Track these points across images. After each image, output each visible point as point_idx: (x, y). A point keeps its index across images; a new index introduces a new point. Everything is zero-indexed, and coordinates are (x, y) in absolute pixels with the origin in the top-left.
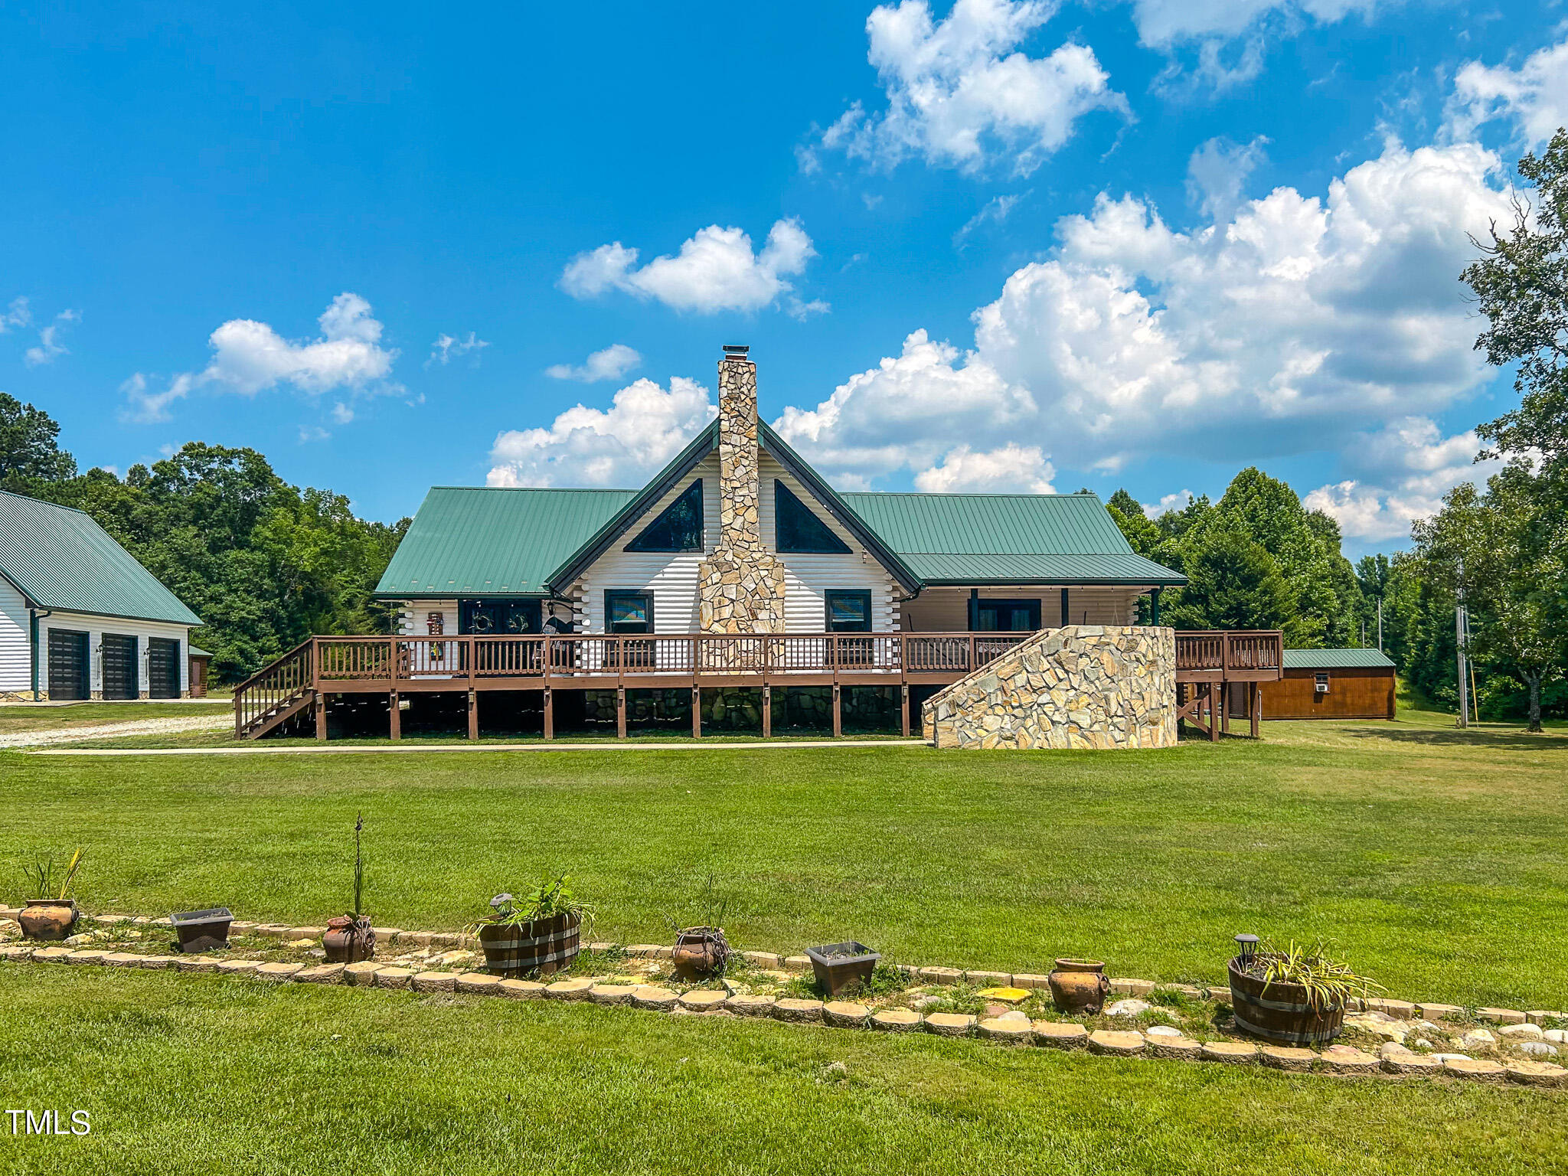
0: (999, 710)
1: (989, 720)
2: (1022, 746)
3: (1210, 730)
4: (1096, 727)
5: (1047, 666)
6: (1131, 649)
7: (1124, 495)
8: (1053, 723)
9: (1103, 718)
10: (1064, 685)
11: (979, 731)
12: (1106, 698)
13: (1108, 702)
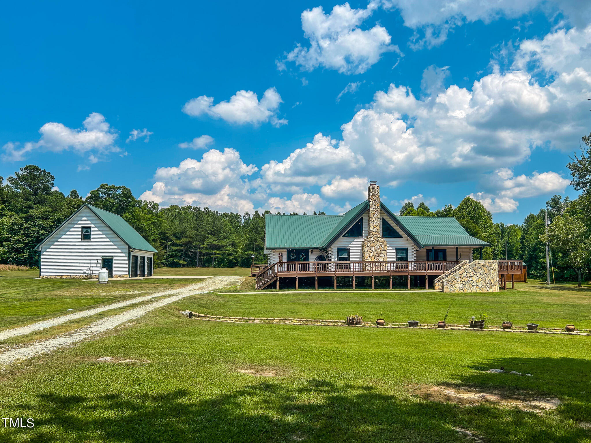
0: (459, 282)
1: (457, 285)
2: (465, 292)
3: (504, 287)
4: (483, 287)
5: (471, 271)
6: (491, 266)
7: (423, 204)
8: (473, 286)
9: (484, 284)
10: (475, 276)
11: (455, 288)
12: (485, 279)
13: (486, 280)
